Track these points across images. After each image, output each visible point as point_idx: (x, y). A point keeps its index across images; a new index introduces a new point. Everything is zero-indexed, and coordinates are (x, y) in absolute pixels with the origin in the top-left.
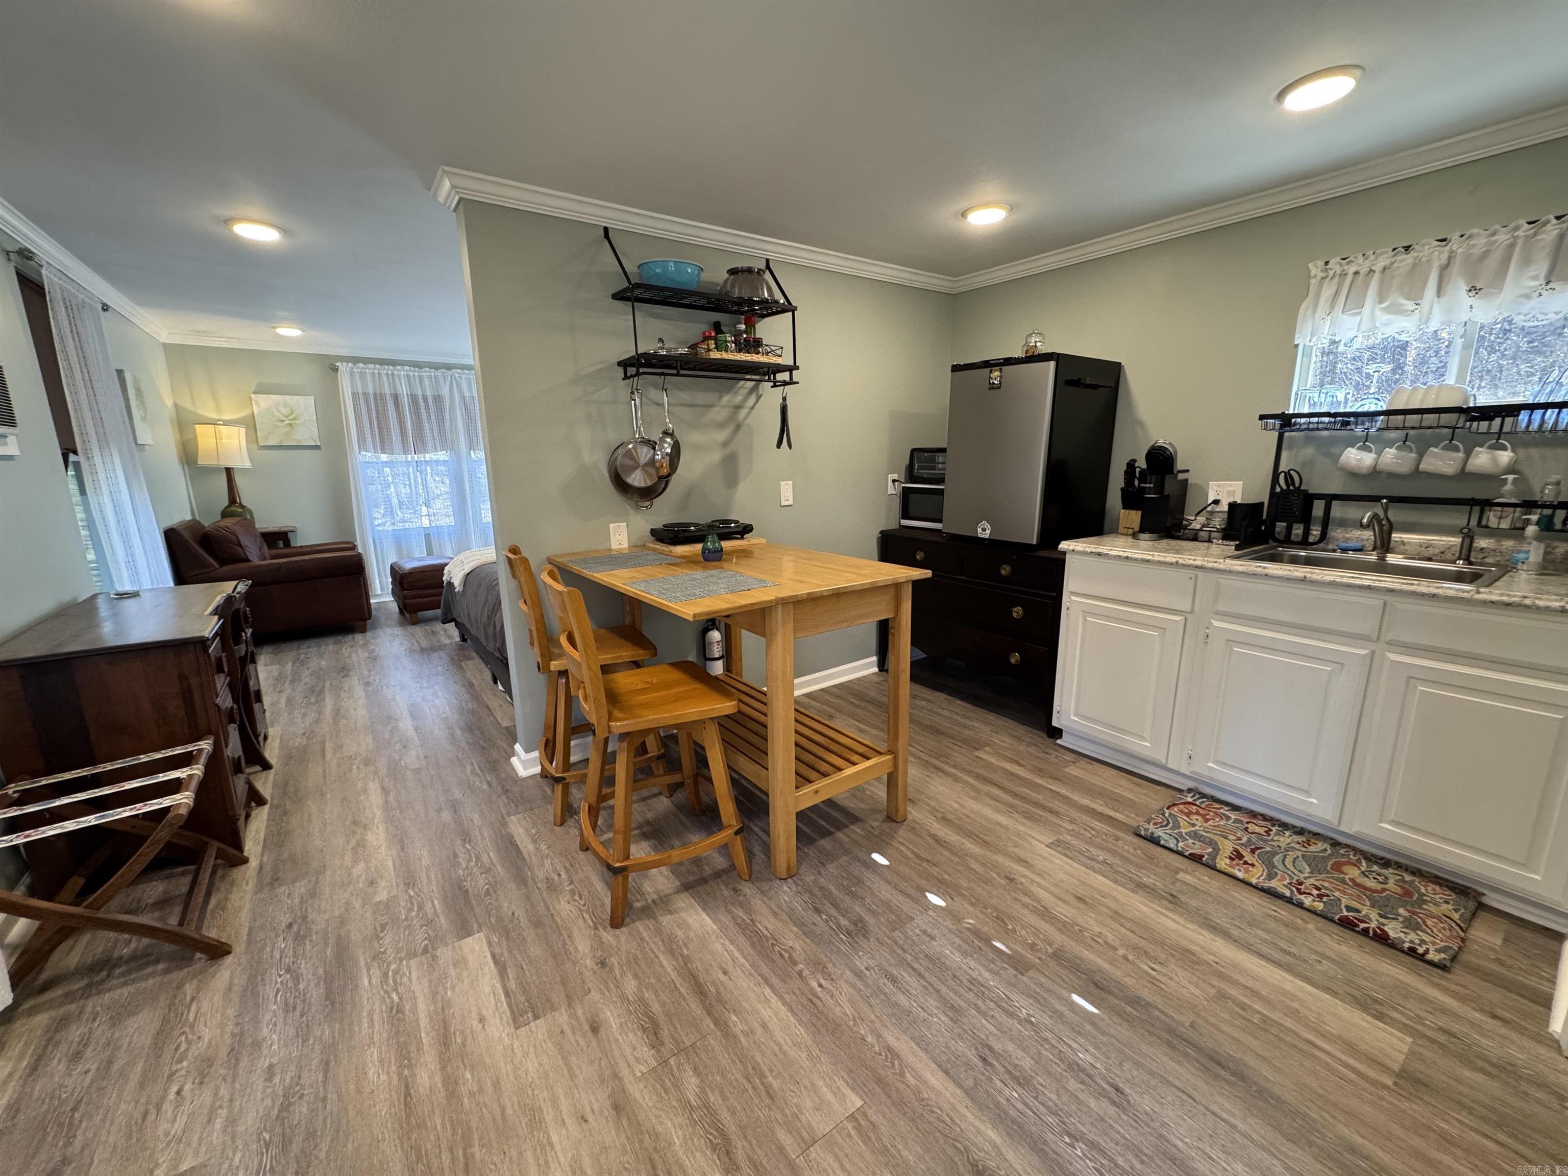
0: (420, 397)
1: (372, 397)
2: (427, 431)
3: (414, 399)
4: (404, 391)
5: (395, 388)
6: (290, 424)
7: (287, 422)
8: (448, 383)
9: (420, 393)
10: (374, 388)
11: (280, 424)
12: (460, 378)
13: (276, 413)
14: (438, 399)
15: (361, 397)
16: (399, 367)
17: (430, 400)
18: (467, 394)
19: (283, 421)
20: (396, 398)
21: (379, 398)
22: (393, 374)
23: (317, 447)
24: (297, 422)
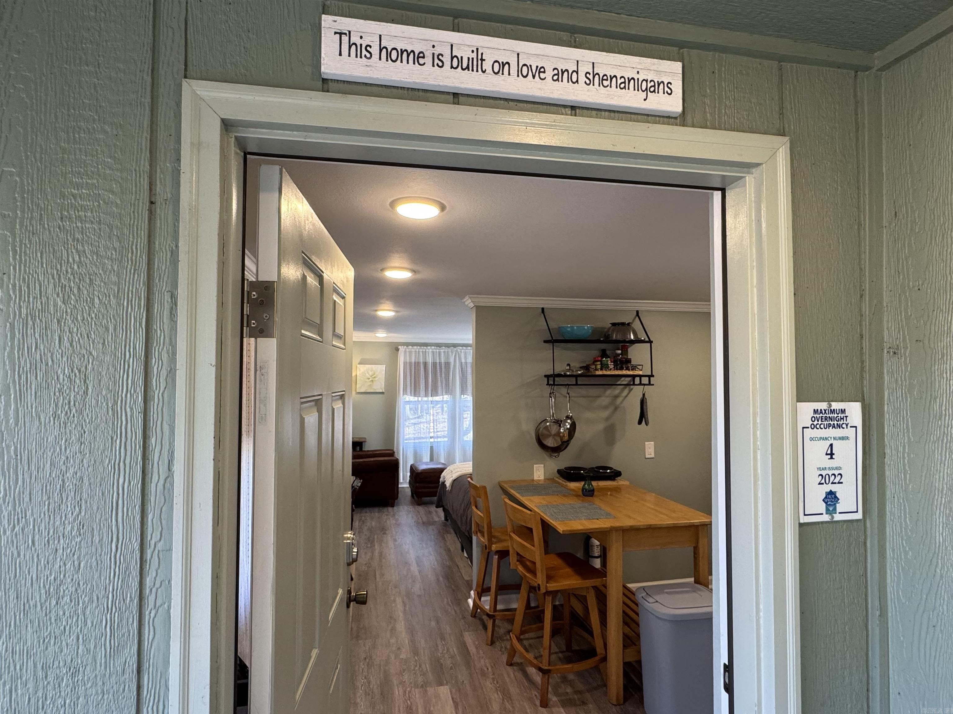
0: (438, 364)
1: (413, 365)
2: (439, 383)
3: (434, 364)
4: (430, 360)
5: (425, 358)
6: (372, 380)
7: (371, 379)
8: (454, 355)
9: (438, 361)
10: (415, 359)
11: (367, 380)
12: (461, 352)
13: (367, 375)
14: (447, 364)
15: (408, 364)
16: (429, 347)
17: (443, 366)
18: (463, 361)
19: (369, 379)
20: (425, 364)
21: (417, 364)
22: (425, 352)
23: (383, 393)
24: (376, 379)
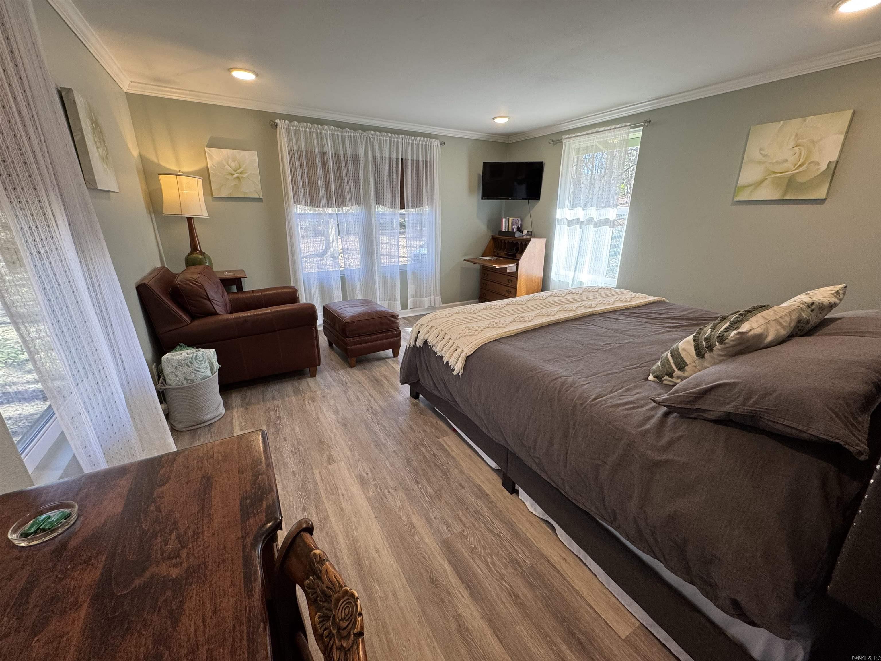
0: (342, 156)
1: (304, 154)
2: (346, 187)
3: (337, 157)
4: (329, 149)
5: (322, 144)
6: (238, 178)
7: (236, 176)
8: (364, 143)
9: (342, 152)
10: (306, 145)
11: (229, 177)
12: (374, 138)
13: (227, 167)
14: (356, 158)
15: (296, 153)
16: (326, 127)
17: (349, 159)
18: (378, 154)
19: (232, 175)
20: (323, 155)
21: (310, 155)
22: (321, 133)
23: (260, 200)
24: (245, 176)
